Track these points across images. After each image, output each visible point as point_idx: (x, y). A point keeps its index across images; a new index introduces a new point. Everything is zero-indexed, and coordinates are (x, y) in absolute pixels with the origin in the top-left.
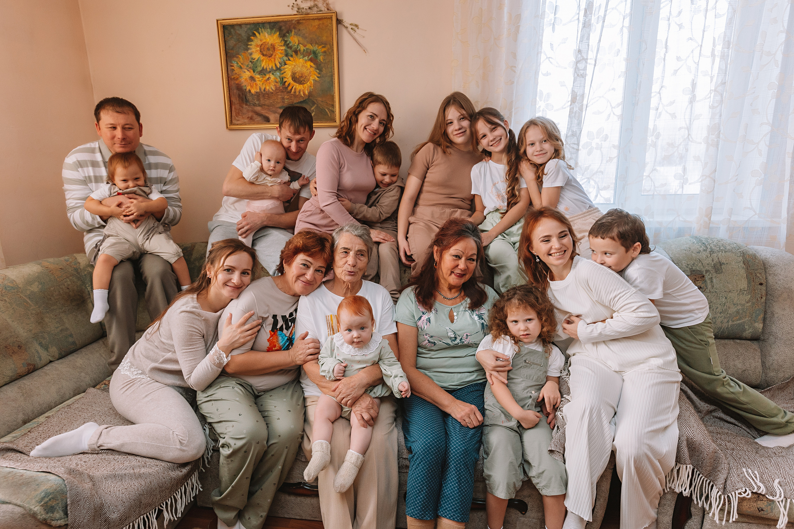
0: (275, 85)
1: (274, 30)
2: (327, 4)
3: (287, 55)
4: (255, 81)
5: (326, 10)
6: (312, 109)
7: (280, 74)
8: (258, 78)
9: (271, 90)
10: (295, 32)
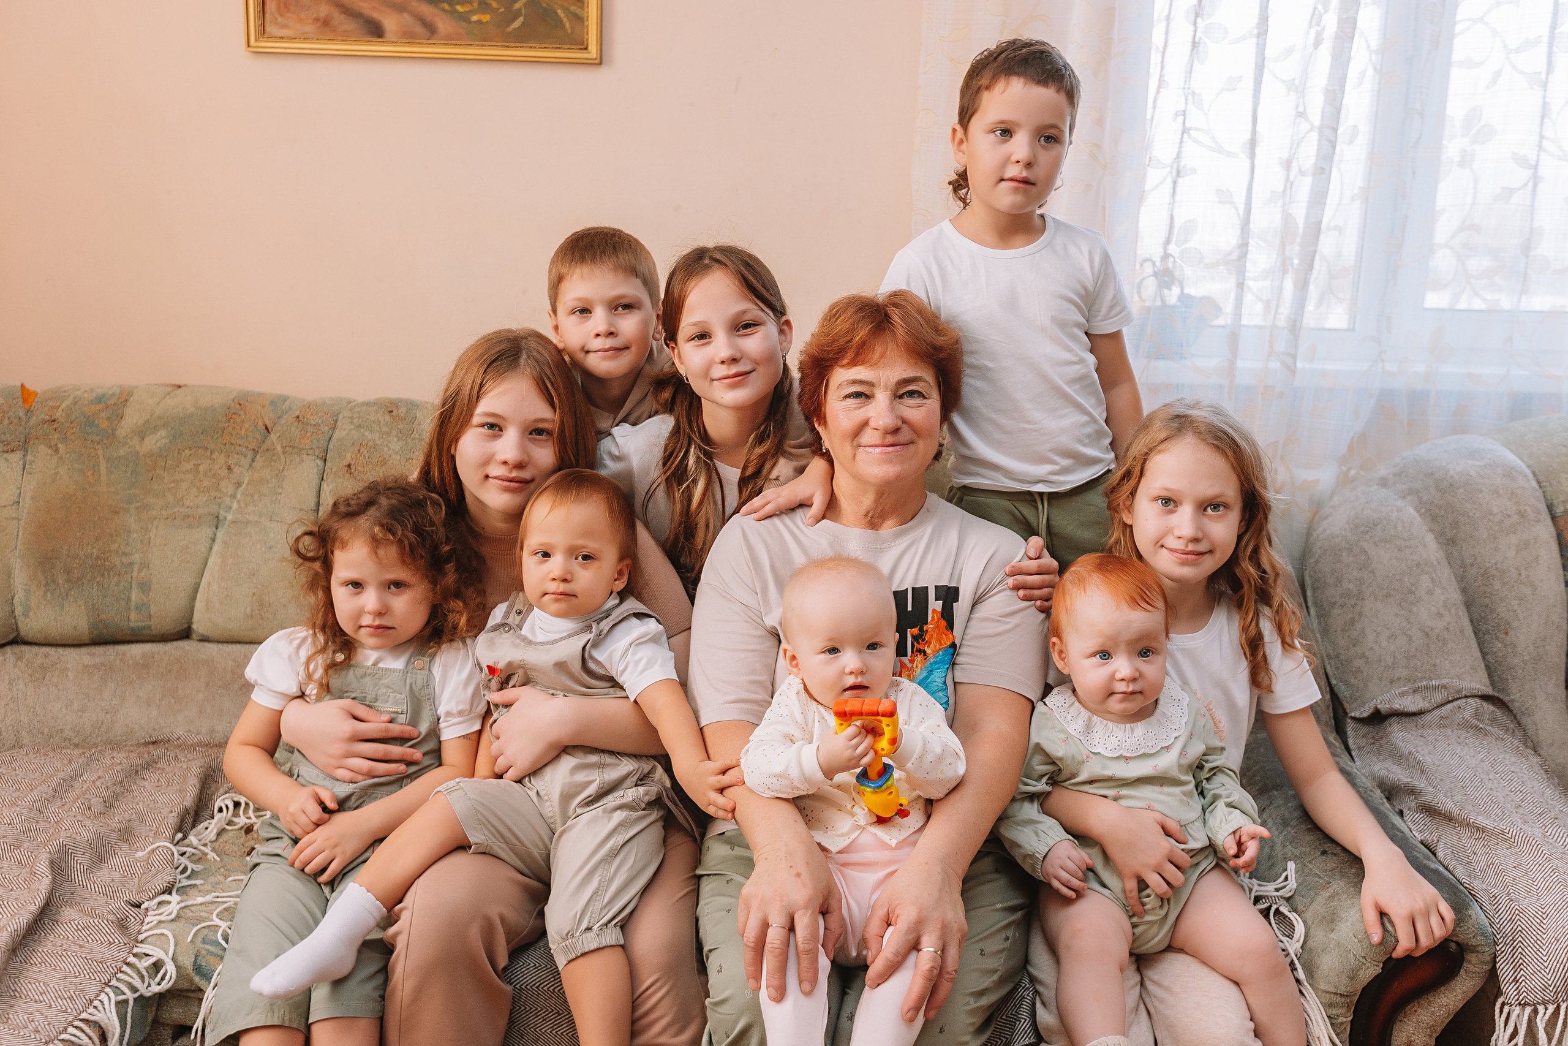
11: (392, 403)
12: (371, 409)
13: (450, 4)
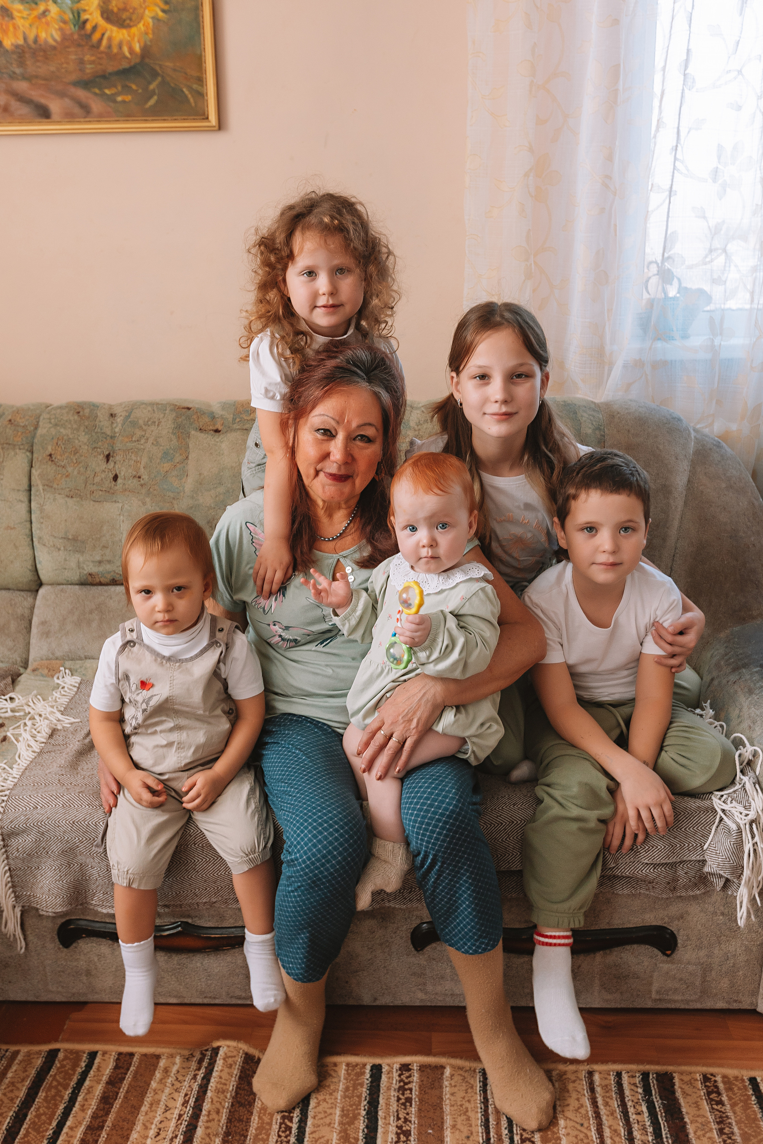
0: (61, 29)
4: (12, 18)
6: (152, 87)
7: (73, 2)
8: (19, 11)
9: (51, 42)
11: (78, 406)
12: (64, 411)
13: (100, 89)
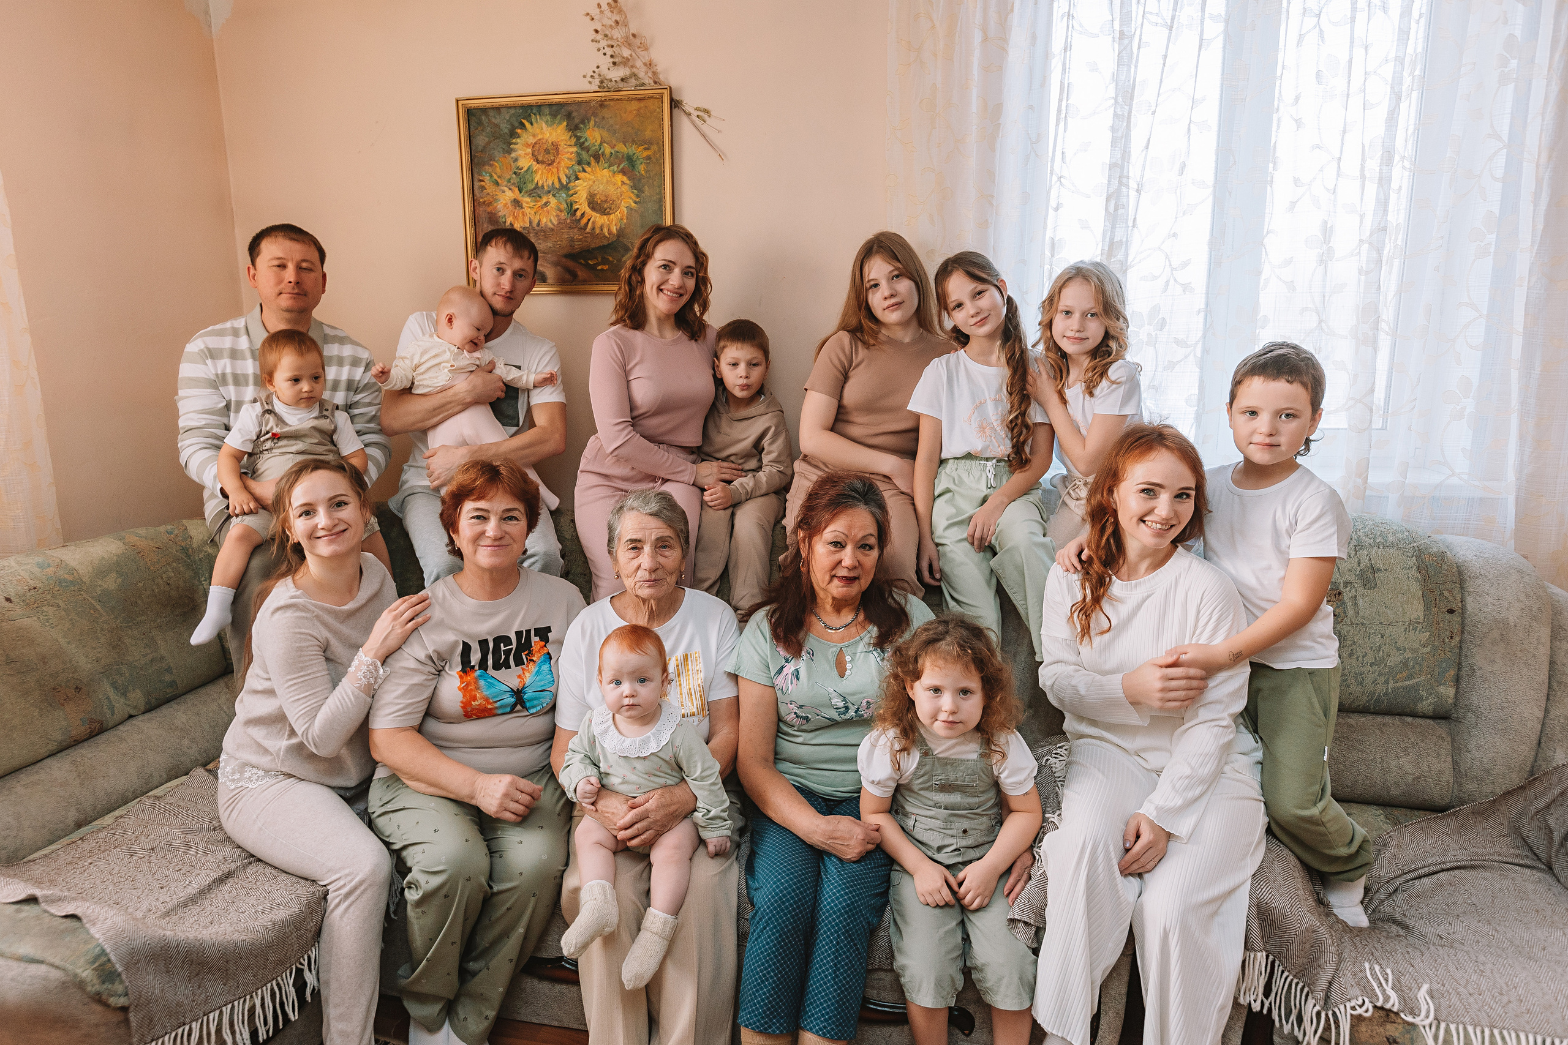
0: (557, 216)
1: (559, 117)
2: (654, 73)
3: (579, 163)
4: (522, 208)
5: (651, 82)
7: (568, 196)
8: (527, 203)
10: (595, 122)
13: (585, 260)
